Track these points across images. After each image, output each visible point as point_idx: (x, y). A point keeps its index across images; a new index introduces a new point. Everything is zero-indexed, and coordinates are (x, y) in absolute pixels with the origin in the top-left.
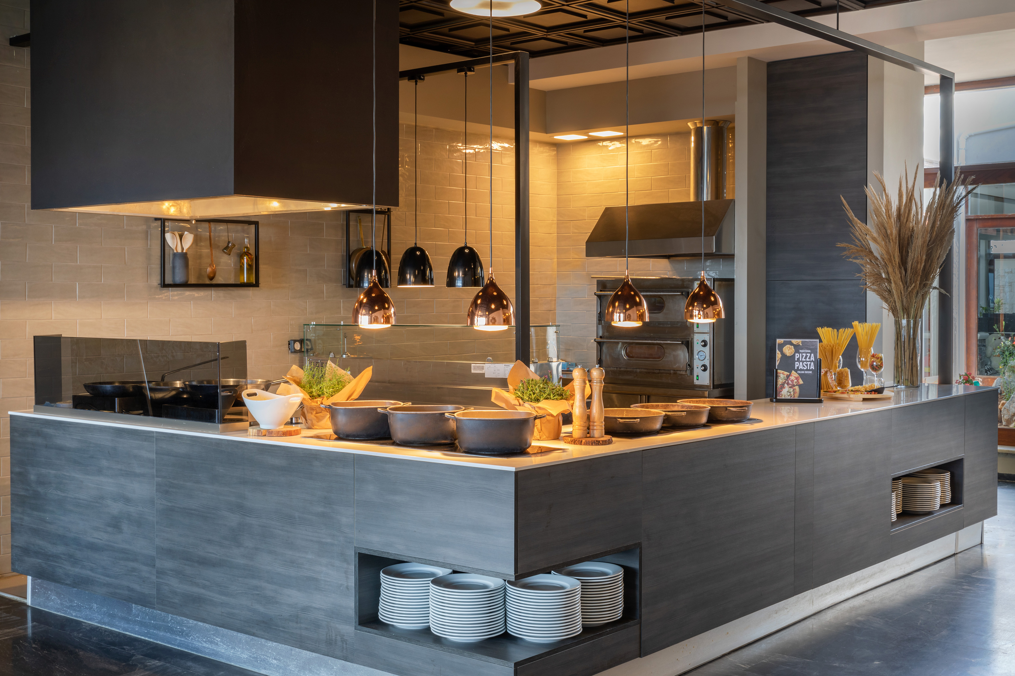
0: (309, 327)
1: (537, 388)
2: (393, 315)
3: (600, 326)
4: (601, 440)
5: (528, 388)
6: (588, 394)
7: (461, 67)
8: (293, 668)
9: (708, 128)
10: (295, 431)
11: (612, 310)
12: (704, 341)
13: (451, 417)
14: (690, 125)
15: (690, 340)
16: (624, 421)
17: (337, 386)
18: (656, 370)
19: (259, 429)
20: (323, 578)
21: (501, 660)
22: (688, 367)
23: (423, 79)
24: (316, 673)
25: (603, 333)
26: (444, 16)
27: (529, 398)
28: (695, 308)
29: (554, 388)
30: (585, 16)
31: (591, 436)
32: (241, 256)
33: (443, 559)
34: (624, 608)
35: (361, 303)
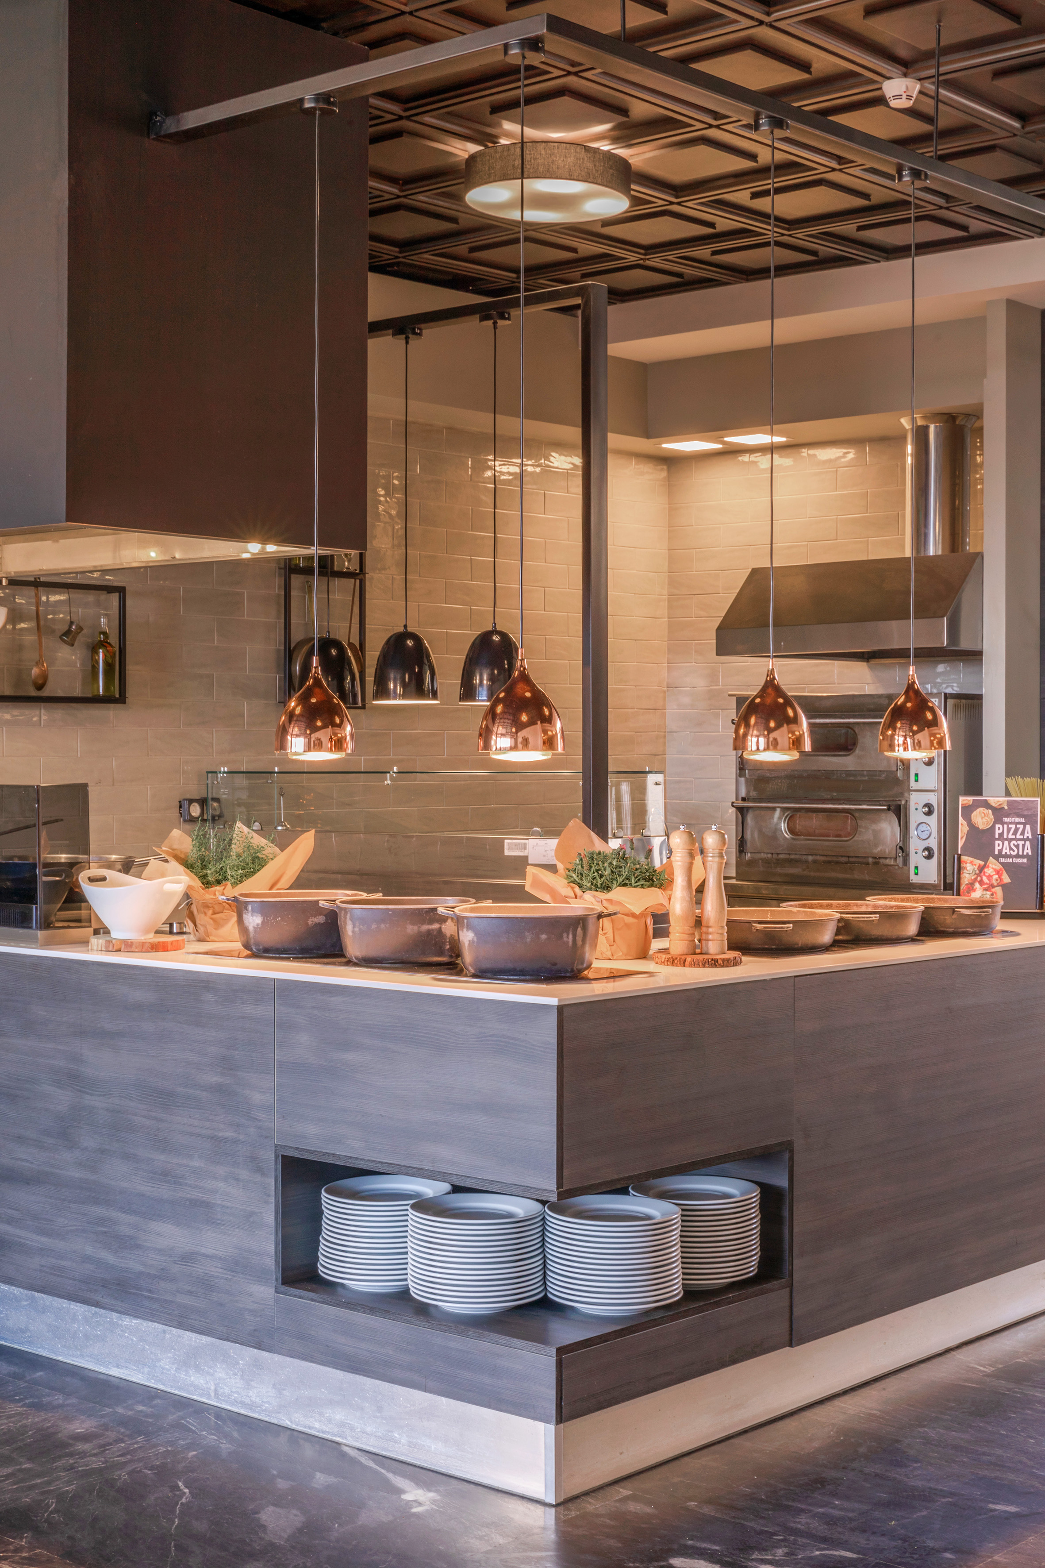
0: (217, 777)
1: (607, 867)
2: (348, 738)
3: (742, 779)
4: (720, 959)
5: (591, 867)
6: (700, 879)
7: (483, 312)
8: (167, 1365)
9: (936, 427)
10: (174, 943)
11: (744, 731)
12: (928, 805)
13: (448, 914)
14: (905, 422)
15: (903, 802)
16: (765, 928)
17: (252, 866)
18: (842, 856)
19: (108, 939)
20: (219, 1202)
21: (534, 1343)
22: (899, 851)
23: (420, 334)
24: (208, 1373)
25: (748, 792)
26: (457, 223)
27: (592, 884)
28: (897, 732)
29: (638, 866)
30: (712, 225)
31: (704, 952)
32: (94, 650)
33: (431, 1164)
34: (760, 1257)
35: (291, 716)
